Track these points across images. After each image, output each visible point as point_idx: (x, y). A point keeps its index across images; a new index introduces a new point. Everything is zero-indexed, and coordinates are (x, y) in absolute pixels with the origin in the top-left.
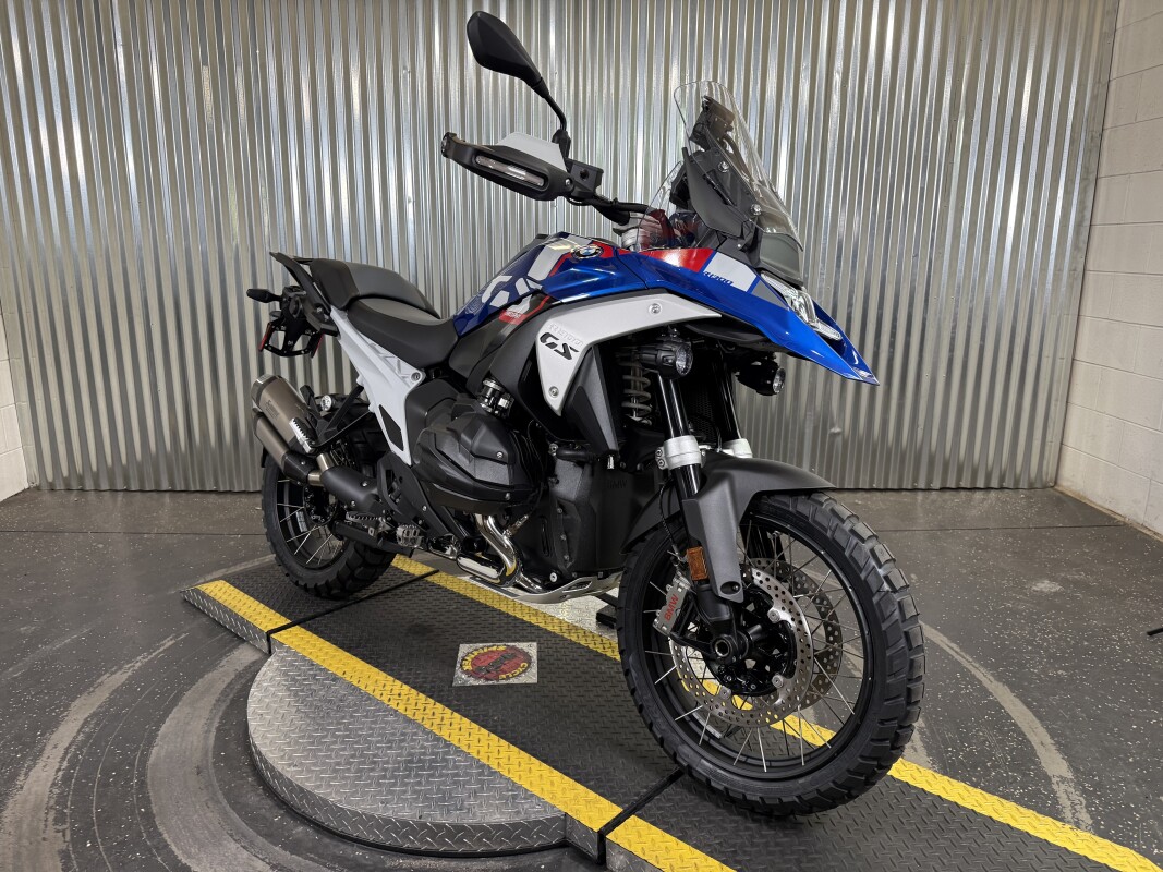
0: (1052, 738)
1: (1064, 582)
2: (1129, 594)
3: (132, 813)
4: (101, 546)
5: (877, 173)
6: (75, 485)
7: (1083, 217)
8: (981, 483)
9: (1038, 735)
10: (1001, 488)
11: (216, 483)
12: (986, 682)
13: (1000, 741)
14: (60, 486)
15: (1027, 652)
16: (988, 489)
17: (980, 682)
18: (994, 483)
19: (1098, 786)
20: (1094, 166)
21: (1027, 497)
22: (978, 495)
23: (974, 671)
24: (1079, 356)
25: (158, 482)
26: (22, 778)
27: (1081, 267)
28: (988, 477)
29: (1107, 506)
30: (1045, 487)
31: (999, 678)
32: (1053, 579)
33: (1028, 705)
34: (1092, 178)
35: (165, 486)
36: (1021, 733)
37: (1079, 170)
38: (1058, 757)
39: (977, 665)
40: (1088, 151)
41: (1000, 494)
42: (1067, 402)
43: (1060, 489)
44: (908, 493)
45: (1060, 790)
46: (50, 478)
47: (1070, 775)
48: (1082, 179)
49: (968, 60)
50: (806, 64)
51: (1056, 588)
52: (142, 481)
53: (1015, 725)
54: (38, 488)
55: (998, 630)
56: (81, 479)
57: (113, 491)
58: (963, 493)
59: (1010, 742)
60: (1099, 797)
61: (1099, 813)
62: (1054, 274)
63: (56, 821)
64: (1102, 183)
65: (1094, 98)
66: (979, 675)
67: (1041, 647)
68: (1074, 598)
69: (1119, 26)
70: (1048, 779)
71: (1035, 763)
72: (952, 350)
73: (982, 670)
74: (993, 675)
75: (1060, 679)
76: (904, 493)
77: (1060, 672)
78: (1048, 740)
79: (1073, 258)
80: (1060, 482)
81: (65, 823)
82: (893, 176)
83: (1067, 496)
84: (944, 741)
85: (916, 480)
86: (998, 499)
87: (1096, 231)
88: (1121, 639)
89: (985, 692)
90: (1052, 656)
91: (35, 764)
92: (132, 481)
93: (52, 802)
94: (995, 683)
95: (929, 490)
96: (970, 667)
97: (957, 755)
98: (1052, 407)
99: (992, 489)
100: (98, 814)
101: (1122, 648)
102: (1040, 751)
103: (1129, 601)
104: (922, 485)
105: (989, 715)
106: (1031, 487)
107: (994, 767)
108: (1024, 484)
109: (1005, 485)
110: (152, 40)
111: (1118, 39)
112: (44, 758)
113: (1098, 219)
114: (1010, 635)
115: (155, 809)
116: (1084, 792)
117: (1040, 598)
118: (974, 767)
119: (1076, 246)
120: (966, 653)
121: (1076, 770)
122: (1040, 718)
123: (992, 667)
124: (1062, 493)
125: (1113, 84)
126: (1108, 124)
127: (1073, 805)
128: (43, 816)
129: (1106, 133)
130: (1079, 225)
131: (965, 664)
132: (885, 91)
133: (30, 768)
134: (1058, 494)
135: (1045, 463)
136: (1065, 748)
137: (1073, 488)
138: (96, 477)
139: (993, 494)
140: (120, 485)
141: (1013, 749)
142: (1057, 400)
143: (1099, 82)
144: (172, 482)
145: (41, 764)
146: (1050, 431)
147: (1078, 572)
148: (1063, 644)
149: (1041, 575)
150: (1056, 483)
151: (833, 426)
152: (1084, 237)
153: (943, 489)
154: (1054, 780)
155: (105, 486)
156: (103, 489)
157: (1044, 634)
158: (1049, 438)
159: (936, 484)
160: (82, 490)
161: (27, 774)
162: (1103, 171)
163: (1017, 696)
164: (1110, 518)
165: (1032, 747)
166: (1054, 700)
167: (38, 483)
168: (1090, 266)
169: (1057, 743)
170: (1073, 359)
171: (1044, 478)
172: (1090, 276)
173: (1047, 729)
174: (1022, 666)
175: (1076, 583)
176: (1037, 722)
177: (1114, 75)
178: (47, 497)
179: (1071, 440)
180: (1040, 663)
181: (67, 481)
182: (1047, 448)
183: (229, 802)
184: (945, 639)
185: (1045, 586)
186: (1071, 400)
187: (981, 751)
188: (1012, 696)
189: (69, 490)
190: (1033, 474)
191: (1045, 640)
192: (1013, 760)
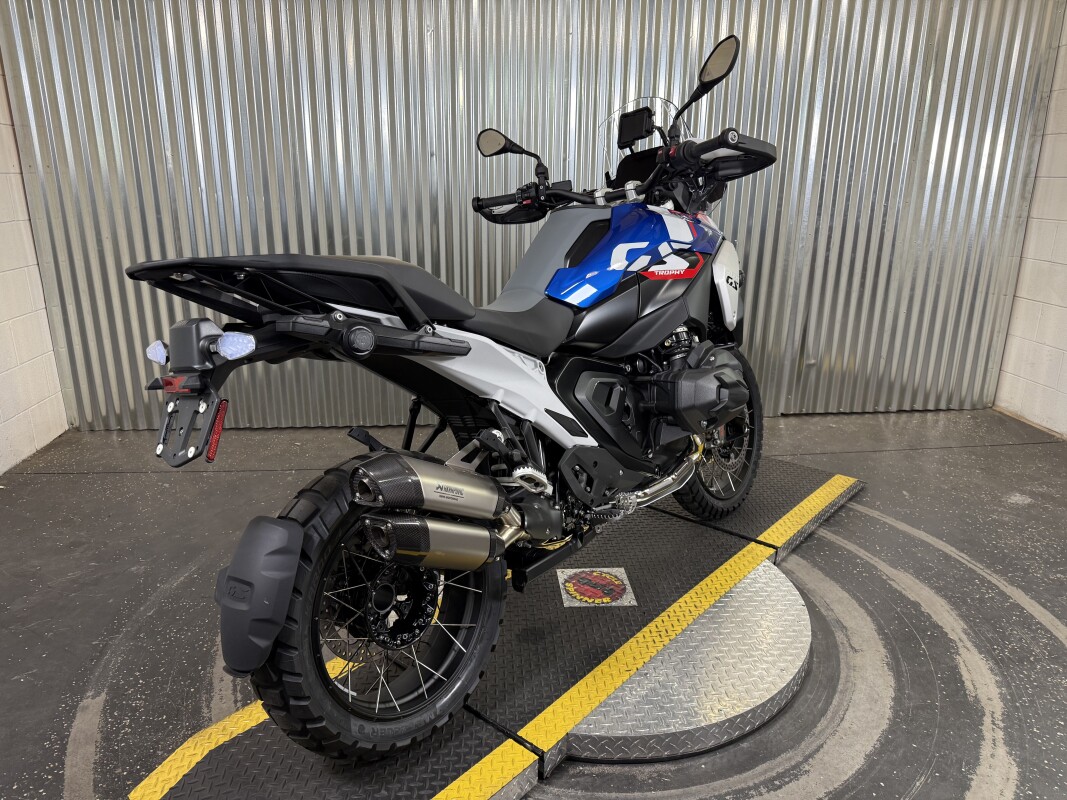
1: (1032, 494)
4: (167, 485)
6: (113, 425)
7: (1029, 170)
8: (931, 406)
10: (949, 410)
11: (250, 421)
12: (1002, 588)
13: (1033, 638)
14: (100, 426)
15: (1026, 559)
16: (937, 410)
17: (998, 588)
18: (943, 406)
20: (1041, 125)
21: (973, 418)
22: (931, 416)
23: (989, 578)
24: (1023, 292)
26: (205, 710)
27: (1025, 214)
28: (938, 400)
29: (1044, 424)
30: (985, 408)
31: (1012, 582)
32: (1023, 493)
33: (1045, 606)
34: (1039, 135)
36: (1047, 631)
37: (1028, 128)
39: (989, 572)
40: (1037, 110)
41: (949, 414)
42: (1007, 334)
43: (998, 409)
44: (870, 416)
48: (1031, 136)
51: (1028, 500)
53: (1039, 623)
54: (78, 429)
55: (994, 539)
56: (106, 420)
58: (917, 415)
59: (1041, 638)
62: (1003, 222)
64: (1048, 139)
66: (994, 581)
67: (1035, 554)
68: (1045, 509)
72: (913, 289)
73: (994, 575)
74: (1005, 580)
75: (1061, 582)
76: (867, 416)
77: (1059, 575)
79: (1020, 207)
80: (997, 403)
82: (870, 133)
83: (1005, 415)
84: (988, 640)
85: (877, 403)
86: (949, 420)
87: (1041, 183)
89: (1005, 596)
90: (1046, 562)
91: (212, 698)
94: (1010, 587)
95: (887, 412)
96: (984, 574)
97: (1003, 652)
98: (995, 338)
99: (940, 410)
104: (881, 408)
105: (1016, 616)
106: (974, 408)
107: (1038, 661)
108: (967, 406)
109: (952, 407)
112: (216, 690)
113: (1043, 171)
114: (1006, 544)
117: (1016, 509)
118: (1021, 661)
119: (1023, 197)
120: (975, 561)
123: (1003, 573)
124: (1000, 413)
125: (1062, 50)
126: (1056, 87)
129: (1054, 94)
130: (1026, 176)
131: (979, 571)
133: (208, 701)
134: (997, 414)
135: (986, 387)
137: (1011, 409)
138: (134, 415)
139: (942, 414)
141: (1046, 645)
142: (999, 332)
143: (1050, 47)
145: (216, 698)
146: (991, 359)
147: (1040, 485)
148: (1052, 550)
149: (1011, 489)
150: (994, 404)
151: (808, 358)
152: (1029, 187)
153: (900, 411)
155: (142, 426)
156: (141, 428)
157: (1033, 542)
158: (990, 365)
159: (894, 407)
160: (121, 430)
161: (208, 707)
162: (1050, 129)
163: (1032, 598)
164: (1049, 435)
165: (1061, 642)
167: (77, 424)
168: (1035, 213)
170: (1014, 296)
171: (985, 399)
172: (1034, 224)
174: (1026, 572)
175: (1042, 495)
177: (1064, 41)
178: (87, 438)
179: (1010, 367)
180: (1040, 568)
182: (989, 374)
184: (953, 549)
185: (1017, 499)
186: (1011, 332)
187: (1021, 648)
188: (1027, 598)
189: (108, 430)
190: (976, 397)
191: (1036, 548)
192: (1050, 654)
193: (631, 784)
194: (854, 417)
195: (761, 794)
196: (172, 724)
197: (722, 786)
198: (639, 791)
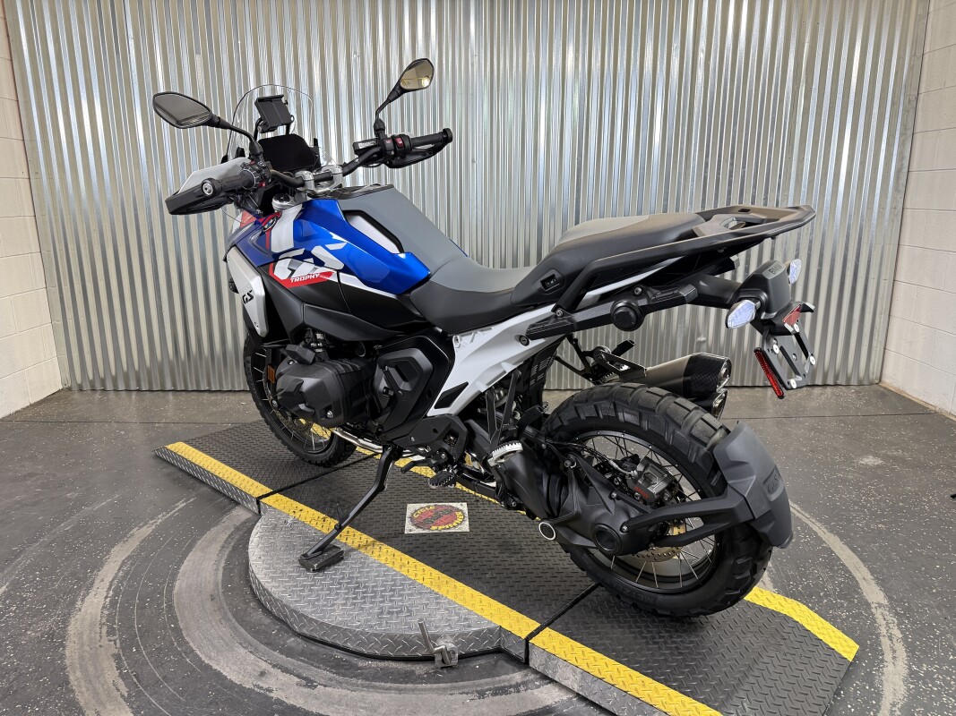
0: (872, 574)
1: (885, 457)
2: (938, 467)
3: (165, 628)
4: (123, 433)
5: (734, 132)
6: (98, 387)
7: (902, 165)
8: (819, 381)
9: (861, 572)
10: (836, 385)
11: (209, 384)
12: (820, 534)
13: (831, 577)
14: (87, 387)
15: (854, 511)
16: (825, 385)
17: (816, 533)
18: (830, 381)
19: (909, 609)
20: (911, 124)
21: (857, 392)
22: (817, 391)
23: (811, 525)
24: (900, 277)
25: (163, 383)
26: (79, 603)
27: (900, 204)
28: (825, 376)
29: (921, 398)
30: (871, 384)
31: (831, 531)
32: (876, 455)
33: (854, 550)
34: (910, 133)
35: (169, 386)
36: (848, 571)
37: (898, 127)
38: (876, 589)
39: (814, 521)
40: (906, 111)
41: (835, 389)
42: (889, 315)
43: (884, 385)
44: (760, 389)
45: (878, 614)
46: (79, 381)
47: (885, 602)
48: (901, 135)
49: (808, 39)
50: (676, 44)
51: (879, 462)
52: (150, 383)
53: (843, 565)
54: (70, 389)
55: (831, 494)
56: (103, 382)
57: (129, 391)
58: (804, 388)
59: (838, 577)
60: (908, 618)
61: (908, 630)
62: (879, 212)
63: (108, 633)
64: (917, 137)
65: (911, 68)
66: (815, 528)
67: (865, 507)
68: (892, 470)
69: (931, 9)
70: (868, 605)
71: (858, 593)
73: (817, 524)
74: (827, 528)
75: (880, 531)
76: (757, 389)
77: (880, 526)
78: (869, 577)
79: (894, 198)
80: (884, 379)
81: (114, 635)
82: (747, 134)
83: (889, 390)
84: (787, 577)
86: (833, 393)
87: (913, 176)
88: (930, 501)
89: (819, 540)
90: (874, 514)
91: (88, 594)
92: (143, 383)
93: (104, 620)
94: (828, 534)
96: (808, 522)
97: (797, 587)
98: (877, 319)
99: (828, 385)
100: (139, 629)
101: (931, 507)
102: (863, 584)
103: (936, 472)
105: (823, 558)
106: (860, 384)
107: (826, 596)
108: (854, 381)
109: (839, 382)
110: (156, 34)
111: (930, 21)
112: (95, 588)
113: (914, 166)
115: (182, 625)
116: (897, 614)
117: (866, 470)
118: (810, 596)
119: (896, 189)
120: (805, 511)
121: (890, 598)
122: (863, 560)
123: (825, 523)
124: (885, 388)
125: (926, 56)
126: (922, 90)
127: (887, 624)
128: (98, 630)
129: (921, 97)
130: (898, 171)
131: (804, 519)
132: (740, 66)
133: (84, 596)
134: (882, 389)
135: (872, 364)
136: (882, 582)
137: (894, 385)
138: (115, 380)
139: (829, 390)
140: (133, 386)
141: (841, 583)
142: (881, 313)
143: (915, 55)
144: (174, 384)
145: (92, 593)
146: (875, 337)
147: (897, 450)
148: (883, 505)
149: (866, 453)
150: (880, 380)
151: (699, 335)
152: (903, 181)
154: (873, 606)
155: (121, 387)
156: (120, 389)
157: (868, 497)
158: (874, 344)
160: (104, 390)
161: (82, 600)
162: (919, 128)
163: (845, 544)
164: (923, 407)
165: (857, 581)
166: (875, 547)
167: (69, 385)
168: (908, 205)
169: (876, 578)
170: (894, 280)
171: (871, 376)
172: (908, 213)
173: (868, 568)
174: (849, 521)
175: (895, 459)
176: (861, 562)
177: (927, 50)
178: (76, 396)
179: (892, 346)
180: (864, 519)
181: (92, 383)
182: (873, 353)
183: (237, 620)
185: (870, 461)
186: (893, 313)
187: (816, 585)
188: (841, 543)
189: (94, 390)
190: (862, 374)
191: (868, 502)
192: (841, 591)
193: (408, 677)
194: (744, 390)
195: (519, 692)
196: (48, 612)
197: (487, 684)
198: (412, 683)
